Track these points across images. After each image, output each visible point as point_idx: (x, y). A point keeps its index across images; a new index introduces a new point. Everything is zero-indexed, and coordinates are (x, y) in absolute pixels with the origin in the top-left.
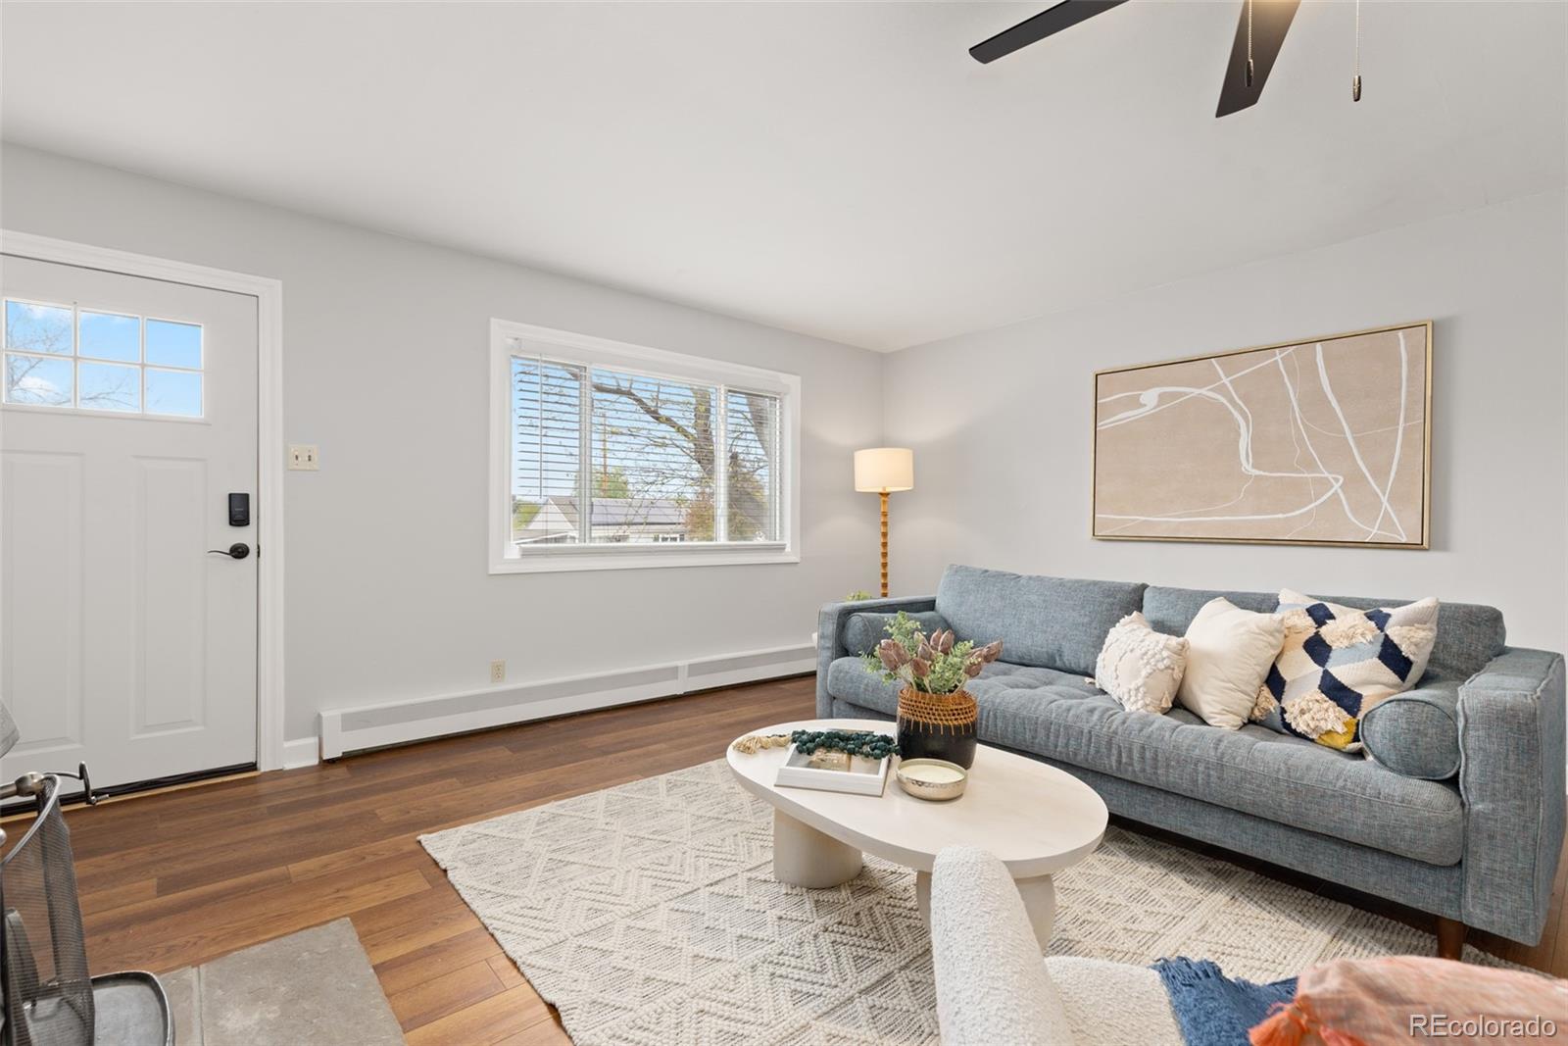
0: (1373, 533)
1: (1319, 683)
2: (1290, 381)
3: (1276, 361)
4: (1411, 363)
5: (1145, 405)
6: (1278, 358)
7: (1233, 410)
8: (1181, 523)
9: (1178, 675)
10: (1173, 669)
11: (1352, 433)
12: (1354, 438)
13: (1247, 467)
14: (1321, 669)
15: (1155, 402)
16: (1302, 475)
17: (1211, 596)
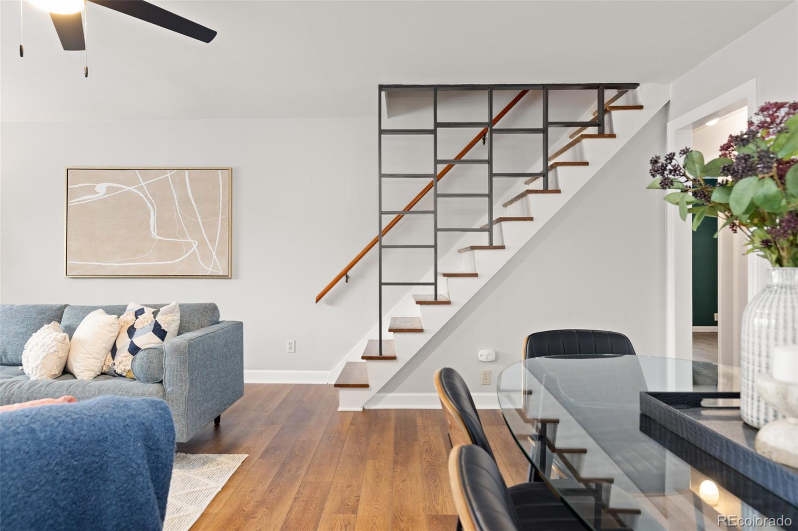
0: (210, 271)
1: (128, 347)
2: (174, 188)
3: (168, 177)
4: (224, 188)
5: (98, 193)
6: (168, 175)
7: (146, 201)
8: (119, 266)
9: (64, 355)
10: (59, 352)
11: (201, 219)
12: (202, 222)
13: (154, 234)
14: (130, 340)
15: (104, 191)
16: (180, 240)
17: (95, 308)
